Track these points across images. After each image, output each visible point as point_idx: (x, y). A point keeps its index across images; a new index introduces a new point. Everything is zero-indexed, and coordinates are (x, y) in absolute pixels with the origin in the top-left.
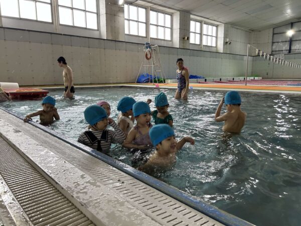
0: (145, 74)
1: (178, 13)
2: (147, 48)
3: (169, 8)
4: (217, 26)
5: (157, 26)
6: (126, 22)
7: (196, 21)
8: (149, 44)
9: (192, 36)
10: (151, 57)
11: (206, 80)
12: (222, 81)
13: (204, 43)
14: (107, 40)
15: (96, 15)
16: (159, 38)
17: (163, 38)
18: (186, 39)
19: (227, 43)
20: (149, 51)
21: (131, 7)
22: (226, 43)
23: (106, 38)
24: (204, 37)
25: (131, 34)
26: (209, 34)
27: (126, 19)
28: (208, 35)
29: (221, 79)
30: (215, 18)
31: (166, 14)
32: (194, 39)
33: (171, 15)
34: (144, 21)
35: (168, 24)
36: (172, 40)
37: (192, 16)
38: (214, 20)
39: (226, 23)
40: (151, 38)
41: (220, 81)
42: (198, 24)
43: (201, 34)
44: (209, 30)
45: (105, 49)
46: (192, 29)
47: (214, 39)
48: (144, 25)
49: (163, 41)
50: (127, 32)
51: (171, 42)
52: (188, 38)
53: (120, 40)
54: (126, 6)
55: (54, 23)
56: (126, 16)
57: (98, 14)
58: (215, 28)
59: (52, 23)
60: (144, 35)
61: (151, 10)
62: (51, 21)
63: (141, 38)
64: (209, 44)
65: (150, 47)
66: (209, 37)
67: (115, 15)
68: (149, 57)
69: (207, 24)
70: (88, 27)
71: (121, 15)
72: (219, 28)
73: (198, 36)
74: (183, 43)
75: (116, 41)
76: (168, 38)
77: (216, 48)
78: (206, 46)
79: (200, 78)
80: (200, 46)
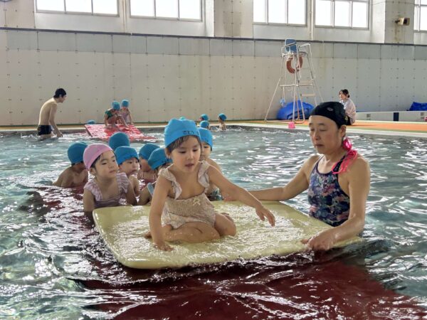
14: (215, 38)
16: (337, 24)
17: (346, 24)
36: (369, 28)
40: (317, 27)
45: (209, 55)
49: (346, 31)
51: (367, 32)
53: (242, 37)
55: (121, 15)
59: (118, 16)
60: (302, 22)
62: (115, 12)
74: (396, 32)
75: (233, 39)
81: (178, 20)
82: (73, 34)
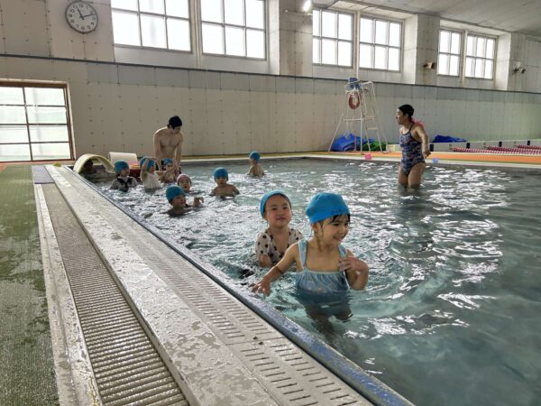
0: (346, 134)
1: (416, 18)
2: (352, 87)
3: (397, 10)
4: (496, 39)
5: (374, 45)
6: (316, 42)
7: (452, 30)
8: (355, 79)
9: (442, 60)
10: (358, 104)
11: (468, 146)
12: (503, 146)
13: (468, 73)
14: (280, 76)
15: (262, 34)
16: (377, 67)
17: (383, 67)
18: (430, 67)
19: (516, 70)
20: (356, 93)
21: (325, 14)
22: (514, 71)
23: (278, 74)
24: (468, 62)
25: (324, 62)
26: (478, 55)
27: (315, 37)
28: (476, 58)
29: (500, 144)
30: (492, 23)
31: (391, 21)
32: (447, 66)
33: (402, 23)
34: (349, 38)
35: (395, 41)
36: (401, 71)
37: (443, 23)
38: (491, 28)
39: (515, 32)
40: (361, 69)
41: (500, 147)
42: (456, 37)
43: (461, 56)
44: (479, 46)
45: (276, 92)
46: (443, 47)
47: (489, 64)
48: (349, 45)
49: (384, 73)
50: (316, 60)
51: (399, 75)
52: (434, 66)
53: (304, 75)
54: (316, 14)
55: (194, 52)
56: (316, 32)
57: (266, 31)
58: (491, 43)
59: (191, 52)
60: (349, 64)
61: (362, 16)
62: (188, 49)
63: (342, 70)
64: (478, 75)
65: (357, 86)
66: (479, 61)
67: (295, 31)
68: (355, 104)
69: (475, 36)
70: (249, 56)
71: (306, 29)
72: (501, 43)
73: (455, 60)
74: (424, 75)
75: (296, 77)
76: (394, 66)
77: (492, 82)
78: (472, 78)
79: (456, 140)
80: (459, 80)
81: (245, 58)
82: (152, 69)
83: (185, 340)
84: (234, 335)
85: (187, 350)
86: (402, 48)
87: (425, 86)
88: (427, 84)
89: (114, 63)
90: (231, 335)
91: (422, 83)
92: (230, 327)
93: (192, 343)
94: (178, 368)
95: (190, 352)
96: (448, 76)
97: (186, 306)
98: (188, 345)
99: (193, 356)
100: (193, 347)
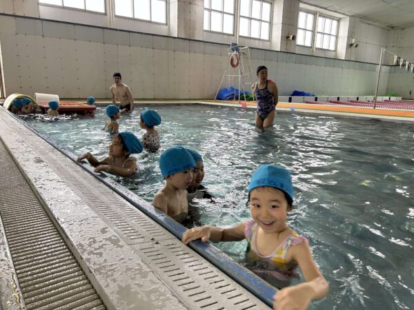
0: (228, 87)
2: (233, 50)
4: (339, 20)
5: (250, 19)
6: (206, 13)
7: (308, 12)
8: (236, 44)
9: (300, 34)
10: (238, 64)
11: (316, 99)
12: (340, 101)
13: (318, 45)
15: (164, 3)
18: (291, 38)
19: (351, 45)
20: (236, 55)
23: (176, 36)
24: (318, 36)
25: (212, 30)
26: (326, 32)
27: (206, 9)
28: (324, 34)
29: (338, 98)
30: (337, 8)
31: (264, 1)
32: (303, 39)
33: (272, 3)
34: (232, 12)
35: (266, 17)
36: (270, 40)
37: (301, 5)
38: (335, 12)
39: (352, 16)
41: (338, 101)
42: (311, 17)
43: (314, 32)
44: (326, 25)
45: (174, 51)
46: (301, 24)
47: (333, 39)
48: (232, 17)
50: (206, 27)
51: (268, 43)
52: (294, 38)
53: (196, 39)
55: (108, 14)
56: (206, 5)
58: (335, 23)
62: (103, 11)
63: (225, 36)
64: (325, 47)
65: (237, 50)
66: (326, 37)
67: (190, 3)
68: (235, 64)
69: (324, 17)
70: (154, 20)
71: (199, 3)
72: (342, 23)
73: (309, 34)
74: (287, 44)
75: (190, 40)
76: (265, 36)
77: (334, 53)
78: (321, 49)
79: (308, 95)
80: (311, 50)
81: (150, 22)
82: (73, 25)
83: (95, 242)
84: (136, 237)
85: (96, 249)
86: (271, 23)
87: (287, 53)
88: (289, 51)
89: (39, 19)
90: (133, 237)
91: (285, 51)
92: (132, 231)
93: (100, 244)
94: (88, 263)
95: (98, 251)
96: (304, 46)
97: (96, 215)
98: (96, 245)
99: (101, 254)
100: (101, 247)
